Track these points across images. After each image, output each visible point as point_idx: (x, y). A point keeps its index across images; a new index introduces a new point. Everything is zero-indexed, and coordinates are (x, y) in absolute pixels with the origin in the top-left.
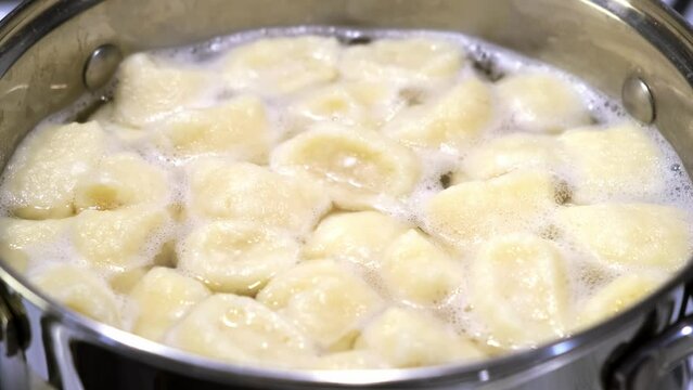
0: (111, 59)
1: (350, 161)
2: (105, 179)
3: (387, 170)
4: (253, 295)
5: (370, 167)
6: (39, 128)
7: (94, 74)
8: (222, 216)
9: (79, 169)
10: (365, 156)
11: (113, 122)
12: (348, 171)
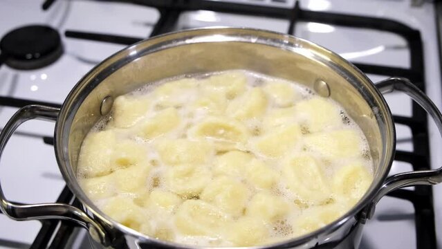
0: (110, 101)
1: (222, 131)
2: (124, 156)
3: (239, 133)
4: (198, 198)
5: (230, 133)
6: (88, 136)
7: (104, 109)
8: (175, 164)
9: (109, 152)
10: (227, 129)
11: (115, 127)
12: (221, 136)
